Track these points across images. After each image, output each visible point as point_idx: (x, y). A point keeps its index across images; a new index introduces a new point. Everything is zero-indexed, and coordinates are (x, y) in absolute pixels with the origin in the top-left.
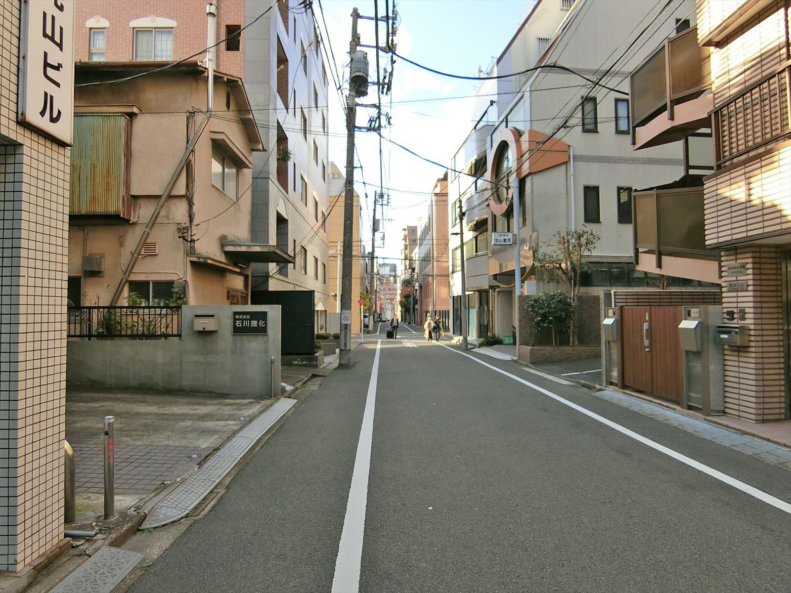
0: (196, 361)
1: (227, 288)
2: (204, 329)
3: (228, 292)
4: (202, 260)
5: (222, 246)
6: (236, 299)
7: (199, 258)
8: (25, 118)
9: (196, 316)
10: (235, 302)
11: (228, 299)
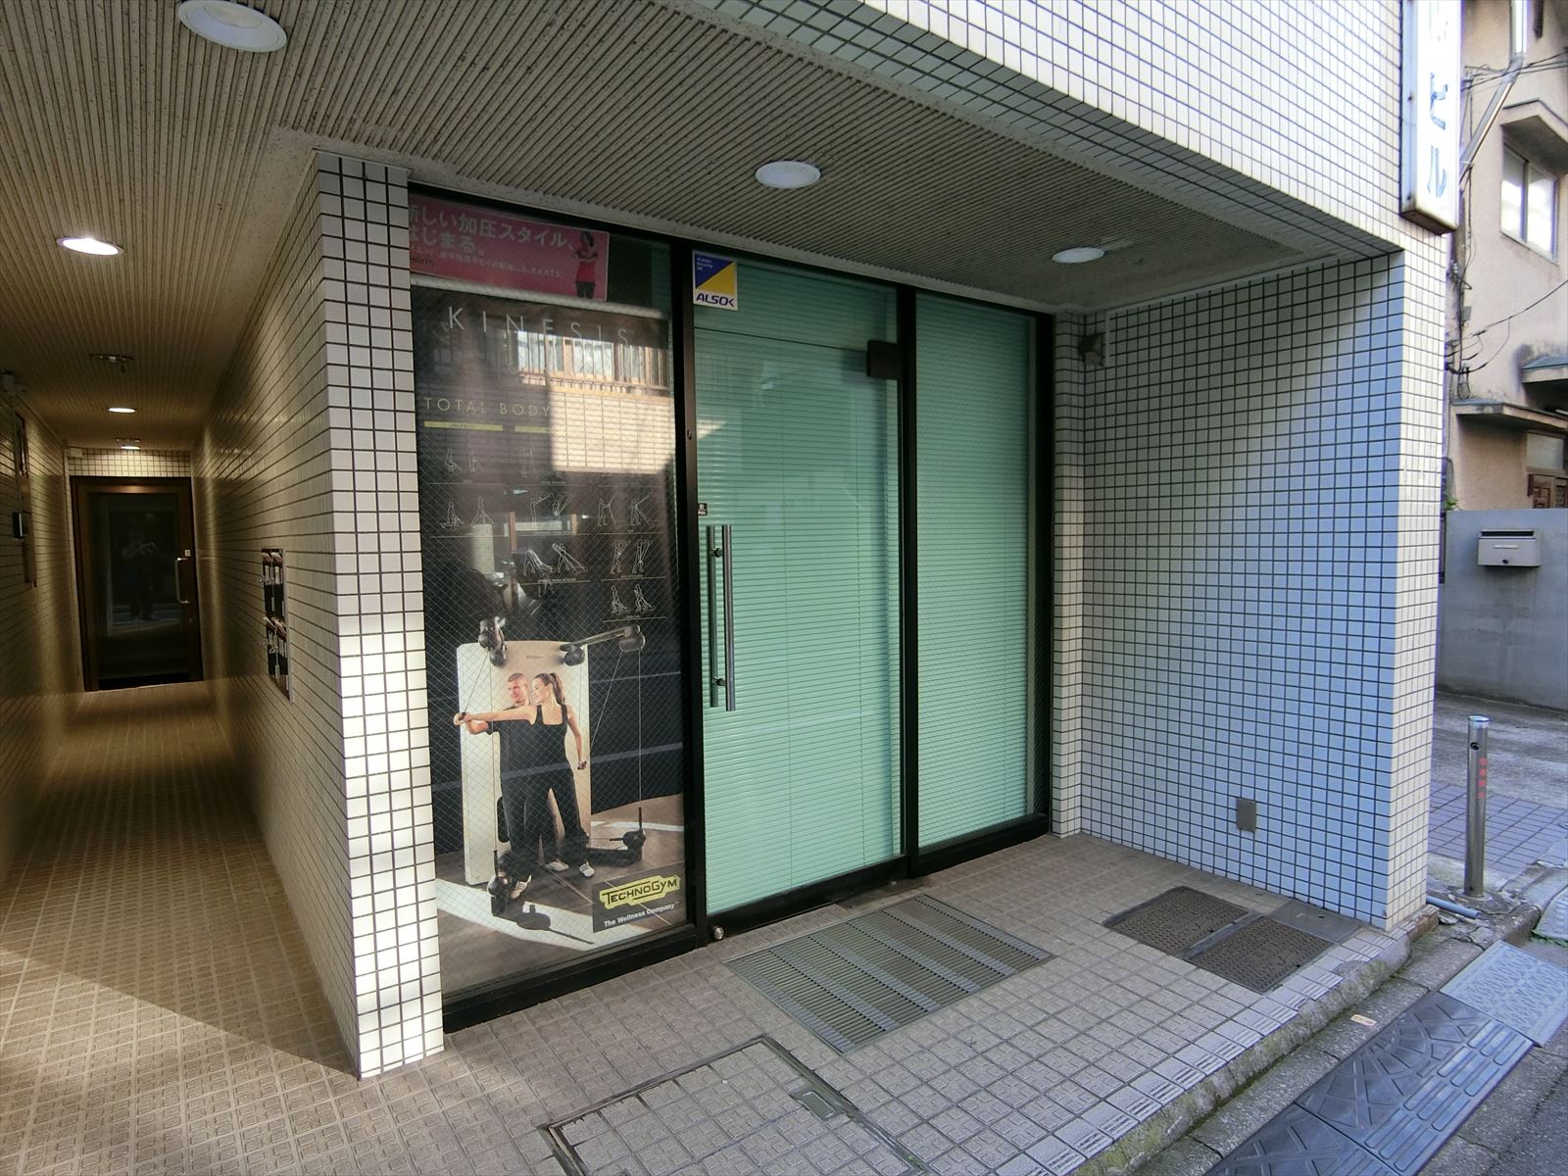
0: (1479, 630)
1: (1528, 469)
2: (1505, 561)
3: (1531, 477)
4: (1489, 410)
5: (1522, 371)
6: (1545, 493)
7: (1482, 406)
8: (1415, 203)
9: (1484, 534)
10: (1542, 500)
11: (1529, 495)
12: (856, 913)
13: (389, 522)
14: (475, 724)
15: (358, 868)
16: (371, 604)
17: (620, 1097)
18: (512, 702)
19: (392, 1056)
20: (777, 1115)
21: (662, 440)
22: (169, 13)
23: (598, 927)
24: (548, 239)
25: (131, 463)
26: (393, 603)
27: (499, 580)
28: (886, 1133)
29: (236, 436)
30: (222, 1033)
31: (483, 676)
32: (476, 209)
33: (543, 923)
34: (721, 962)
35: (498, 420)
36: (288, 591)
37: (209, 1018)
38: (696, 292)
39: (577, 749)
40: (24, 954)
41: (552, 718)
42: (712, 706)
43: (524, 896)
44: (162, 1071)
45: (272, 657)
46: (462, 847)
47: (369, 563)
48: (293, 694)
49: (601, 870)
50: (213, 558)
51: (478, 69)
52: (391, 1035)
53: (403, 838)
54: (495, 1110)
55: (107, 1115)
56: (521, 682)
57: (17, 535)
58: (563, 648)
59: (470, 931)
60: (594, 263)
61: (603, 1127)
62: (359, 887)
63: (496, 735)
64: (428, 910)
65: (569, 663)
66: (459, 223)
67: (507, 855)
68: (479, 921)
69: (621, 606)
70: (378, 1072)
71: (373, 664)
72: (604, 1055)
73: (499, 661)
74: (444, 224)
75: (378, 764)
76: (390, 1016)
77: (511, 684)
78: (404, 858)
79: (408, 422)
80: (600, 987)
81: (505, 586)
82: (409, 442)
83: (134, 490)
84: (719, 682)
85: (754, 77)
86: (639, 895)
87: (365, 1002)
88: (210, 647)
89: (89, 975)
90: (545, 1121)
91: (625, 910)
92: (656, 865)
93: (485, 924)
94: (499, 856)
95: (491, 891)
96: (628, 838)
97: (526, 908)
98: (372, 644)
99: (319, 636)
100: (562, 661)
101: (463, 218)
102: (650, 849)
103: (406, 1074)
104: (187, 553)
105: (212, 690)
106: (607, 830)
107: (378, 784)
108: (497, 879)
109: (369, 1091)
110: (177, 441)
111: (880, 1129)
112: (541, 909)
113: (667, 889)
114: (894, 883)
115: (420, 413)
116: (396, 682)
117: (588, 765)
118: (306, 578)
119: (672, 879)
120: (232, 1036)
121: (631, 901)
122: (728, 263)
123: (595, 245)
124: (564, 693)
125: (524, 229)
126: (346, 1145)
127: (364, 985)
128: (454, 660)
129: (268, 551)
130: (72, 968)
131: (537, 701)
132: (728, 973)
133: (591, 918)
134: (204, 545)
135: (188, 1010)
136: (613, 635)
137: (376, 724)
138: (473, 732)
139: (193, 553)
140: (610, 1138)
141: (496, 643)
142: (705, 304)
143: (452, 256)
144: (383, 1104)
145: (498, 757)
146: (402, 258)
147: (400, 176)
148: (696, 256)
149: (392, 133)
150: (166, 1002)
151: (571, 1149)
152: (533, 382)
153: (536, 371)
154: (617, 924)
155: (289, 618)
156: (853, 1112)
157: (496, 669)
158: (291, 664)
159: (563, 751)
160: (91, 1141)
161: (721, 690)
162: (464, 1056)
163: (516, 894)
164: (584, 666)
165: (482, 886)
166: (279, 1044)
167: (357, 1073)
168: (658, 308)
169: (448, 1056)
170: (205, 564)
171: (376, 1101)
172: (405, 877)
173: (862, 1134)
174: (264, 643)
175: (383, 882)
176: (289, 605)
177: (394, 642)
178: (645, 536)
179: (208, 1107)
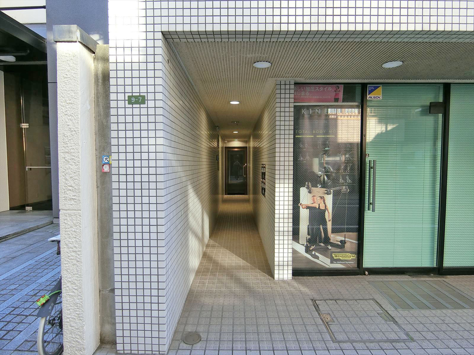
12: (415, 279)
13: (287, 159)
14: (303, 206)
15: (276, 234)
16: (282, 177)
17: (331, 300)
18: (312, 202)
19: (281, 276)
20: (372, 316)
21: (356, 137)
22: (252, 65)
23: (332, 262)
24: (327, 89)
25: (236, 144)
26: (286, 176)
27: (320, 174)
28: (404, 330)
29: (257, 137)
30: (249, 264)
31: (306, 195)
32: (309, 85)
33: (317, 258)
34: (366, 280)
35: (312, 134)
36: (266, 173)
37: (247, 261)
38: (368, 96)
39: (329, 216)
40: (216, 243)
41: (322, 207)
42: (368, 210)
43: (313, 250)
44: (239, 268)
45: (262, 188)
46: (299, 234)
47: (282, 168)
48: (266, 196)
49: (333, 248)
50: (251, 166)
51: (308, 61)
52: (281, 272)
53: (286, 229)
54: (302, 293)
55: (230, 272)
56: (315, 198)
57: (217, 160)
58: (326, 190)
59: (299, 255)
60: (339, 93)
61: (326, 304)
62: (276, 238)
63: (308, 210)
64: (290, 246)
65: (327, 194)
66: (306, 89)
67: (309, 239)
68: (302, 253)
69: (342, 181)
70: (278, 279)
71: (282, 190)
72: (329, 290)
73: (310, 192)
74: (302, 90)
75: (282, 212)
76: (281, 268)
77: (313, 198)
78: (286, 233)
79: (292, 136)
80: (330, 277)
81: (321, 176)
82: (292, 141)
83: (236, 150)
84: (370, 203)
85: (376, 48)
86: (343, 257)
87: (276, 263)
88: (249, 187)
89: (227, 248)
90: (312, 298)
91: (339, 260)
92: (348, 250)
93: (303, 254)
94: (308, 238)
95: (305, 247)
96: (341, 241)
97: (313, 253)
98: (282, 185)
99: (271, 183)
100: (326, 193)
101: (307, 88)
102: (347, 245)
103: (283, 281)
104: (246, 164)
105: (249, 197)
106: (336, 238)
107: (281, 216)
108: (307, 244)
109: (276, 282)
110: (245, 138)
111: (403, 328)
112: (317, 254)
113: (352, 258)
114: (432, 275)
115: (295, 134)
116: (286, 194)
117: (331, 220)
118: (270, 171)
119: (353, 255)
120: (251, 266)
121: (341, 258)
122: (379, 87)
123: (340, 89)
124: (326, 202)
125: (321, 88)
126: (271, 290)
127: (276, 259)
128: (299, 191)
129: (263, 165)
130: (224, 247)
131: (319, 203)
132: (367, 283)
133: (330, 260)
134: (249, 163)
135: (243, 259)
136: (339, 188)
137: (282, 203)
138: (303, 208)
139: (247, 165)
140: (327, 306)
141: (309, 187)
142: (371, 99)
143: (304, 97)
144: (278, 285)
145: (308, 214)
146: (292, 100)
147: (292, 82)
148: (369, 86)
149: (291, 75)
150: (240, 256)
151: (317, 305)
152: (332, 117)
153: (333, 114)
154: (337, 263)
155: (266, 179)
156: (396, 322)
157: (309, 194)
158: (266, 190)
159: (325, 216)
160: (228, 275)
161: (371, 206)
162: (296, 281)
163: (311, 249)
164: (332, 195)
165: (303, 245)
166: (259, 269)
167: (274, 278)
168: (357, 102)
169: (292, 280)
170: (249, 167)
171: (277, 284)
172: (286, 238)
173: (396, 327)
174: (261, 185)
175: (281, 238)
176: (266, 177)
177: (286, 185)
178: (350, 163)
179: (246, 276)
